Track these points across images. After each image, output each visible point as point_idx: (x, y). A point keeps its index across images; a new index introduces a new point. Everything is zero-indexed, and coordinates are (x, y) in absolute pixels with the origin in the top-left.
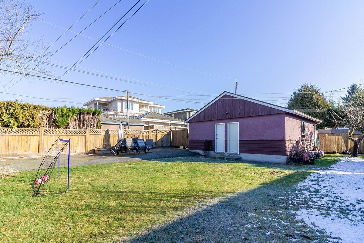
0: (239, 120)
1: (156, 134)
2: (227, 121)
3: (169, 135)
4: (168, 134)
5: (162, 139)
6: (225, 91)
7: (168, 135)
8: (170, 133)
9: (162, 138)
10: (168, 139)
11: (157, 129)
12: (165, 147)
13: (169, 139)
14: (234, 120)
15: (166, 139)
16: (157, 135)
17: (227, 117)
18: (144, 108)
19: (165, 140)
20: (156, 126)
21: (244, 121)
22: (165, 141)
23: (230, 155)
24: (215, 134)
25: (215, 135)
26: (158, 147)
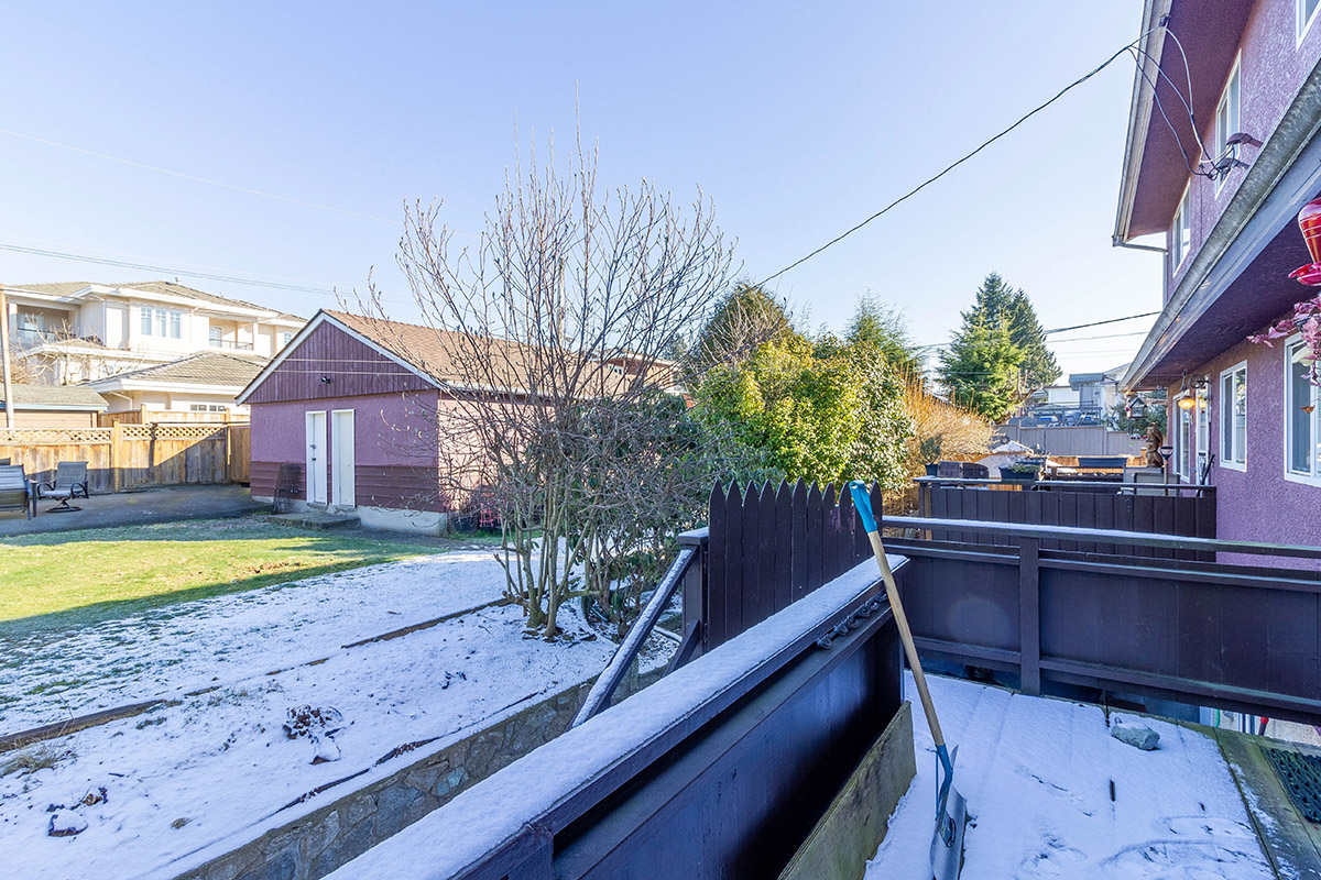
0: (356, 402)
1: (152, 442)
2: (332, 404)
3: (218, 444)
4: (211, 441)
5: (185, 458)
6: (321, 311)
7: (213, 445)
8: (222, 434)
9: (183, 456)
10: (213, 457)
11: (155, 425)
12: (198, 483)
13: (220, 456)
14: (345, 402)
15: (203, 458)
16: (157, 446)
17: (330, 392)
18: (241, 331)
19: (200, 462)
20: (152, 412)
21: (367, 405)
22: (197, 463)
23: (338, 510)
24: (309, 443)
25: (309, 449)
26: (164, 486)
